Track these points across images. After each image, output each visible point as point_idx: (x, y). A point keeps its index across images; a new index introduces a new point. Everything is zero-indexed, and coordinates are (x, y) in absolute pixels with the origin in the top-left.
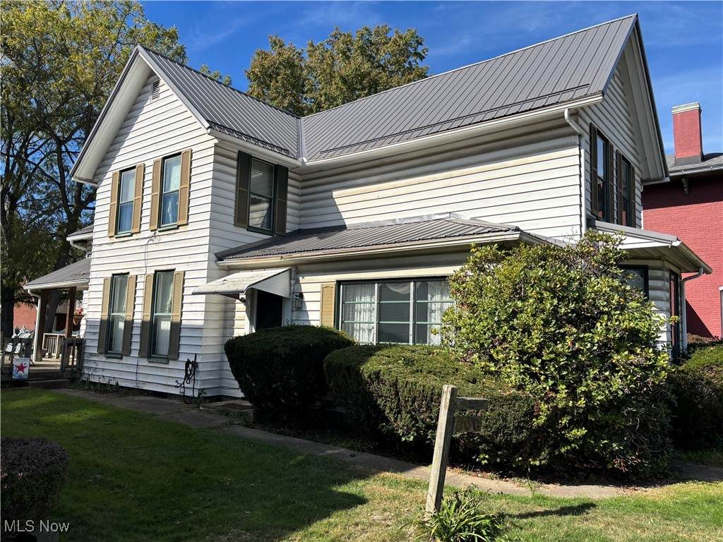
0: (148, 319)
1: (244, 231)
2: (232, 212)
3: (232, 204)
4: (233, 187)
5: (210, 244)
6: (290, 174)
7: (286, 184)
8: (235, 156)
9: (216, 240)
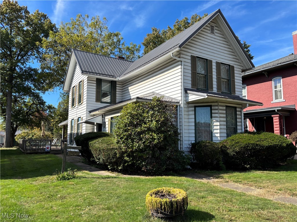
0: (77, 132)
1: (100, 103)
2: (95, 98)
3: (95, 95)
4: (95, 90)
5: (87, 108)
6: (117, 83)
7: (116, 86)
8: (95, 80)
9: (88, 107)
